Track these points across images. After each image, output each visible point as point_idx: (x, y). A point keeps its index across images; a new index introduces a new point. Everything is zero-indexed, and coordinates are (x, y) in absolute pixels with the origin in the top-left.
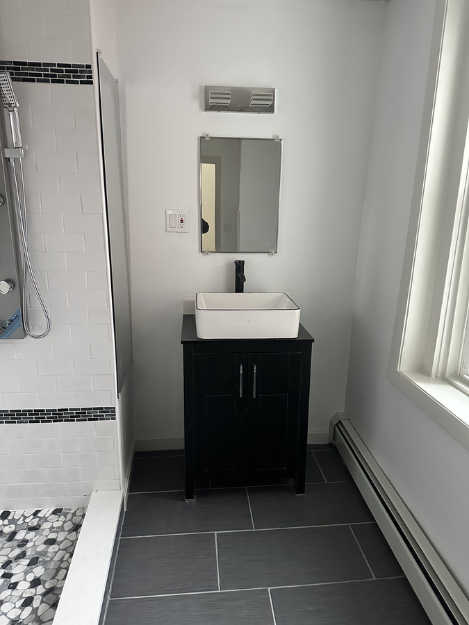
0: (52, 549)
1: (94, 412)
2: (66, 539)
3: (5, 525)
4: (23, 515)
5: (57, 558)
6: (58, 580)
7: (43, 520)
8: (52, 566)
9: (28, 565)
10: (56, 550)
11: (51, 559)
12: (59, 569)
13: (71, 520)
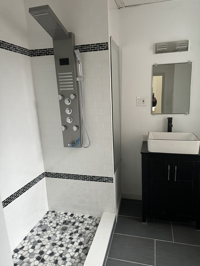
0: (88, 232)
1: (105, 179)
2: (93, 229)
3: (72, 219)
4: (78, 216)
5: (89, 236)
6: (89, 245)
7: (85, 220)
8: (87, 238)
9: (79, 236)
10: (89, 232)
11: (87, 236)
12: (89, 240)
13: (95, 222)
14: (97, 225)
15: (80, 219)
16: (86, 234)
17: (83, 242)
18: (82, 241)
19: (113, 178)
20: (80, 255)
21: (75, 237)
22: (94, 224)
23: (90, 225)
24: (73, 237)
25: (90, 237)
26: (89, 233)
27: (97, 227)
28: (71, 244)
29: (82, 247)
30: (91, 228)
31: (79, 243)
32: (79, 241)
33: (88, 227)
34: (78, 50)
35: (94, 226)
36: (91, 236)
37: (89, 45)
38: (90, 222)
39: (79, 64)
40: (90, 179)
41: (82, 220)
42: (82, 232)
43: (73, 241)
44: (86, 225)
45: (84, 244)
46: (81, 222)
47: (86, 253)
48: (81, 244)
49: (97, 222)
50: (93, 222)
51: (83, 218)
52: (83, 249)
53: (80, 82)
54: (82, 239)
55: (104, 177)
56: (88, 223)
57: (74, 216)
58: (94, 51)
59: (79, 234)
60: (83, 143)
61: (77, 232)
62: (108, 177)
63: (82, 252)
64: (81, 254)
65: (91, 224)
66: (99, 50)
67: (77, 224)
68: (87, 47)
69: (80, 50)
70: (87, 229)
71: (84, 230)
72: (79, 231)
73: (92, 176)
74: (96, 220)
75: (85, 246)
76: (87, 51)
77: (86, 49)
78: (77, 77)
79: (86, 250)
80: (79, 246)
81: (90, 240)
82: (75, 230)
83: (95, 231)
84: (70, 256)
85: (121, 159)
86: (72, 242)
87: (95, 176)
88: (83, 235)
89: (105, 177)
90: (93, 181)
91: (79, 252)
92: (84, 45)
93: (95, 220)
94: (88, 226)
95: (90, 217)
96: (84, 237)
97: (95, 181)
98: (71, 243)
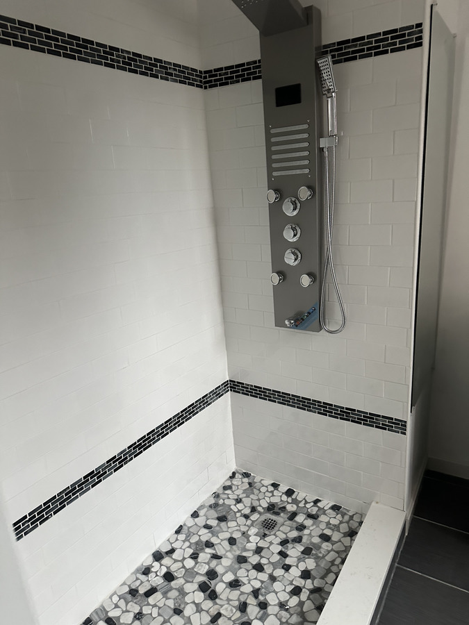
0: (326, 546)
1: (382, 421)
2: (340, 541)
3: (288, 503)
4: (304, 499)
5: (329, 558)
6: (327, 583)
7: (321, 512)
8: (323, 564)
9: (303, 553)
10: (330, 549)
11: (324, 557)
12: (328, 571)
13: (348, 522)
14: (352, 534)
15: (308, 506)
16: (321, 552)
17: (312, 572)
18: (309, 568)
19: (406, 422)
20: (301, 604)
21: (294, 551)
22: (344, 528)
23: (333, 530)
24: (288, 553)
25: (332, 563)
26: (329, 552)
27: (352, 540)
28: (283, 571)
29: (309, 584)
30: (336, 536)
31: (303, 572)
32: (302, 566)
33: (328, 532)
34: (330, 57)
35: (346, 535)
36: (334, 560)
37: (363, 38)
38: (334, 522)
39: (329, 99)
40: (339, 414)
41: (314, 511)
42: (312, 543)
43: (288, 561)
44: (323, 526)
45: (315, 578)
46: (310, 516)
47: (317, 604)
48: (306, 575)
49: (354, 525)
50: (341, 522)
51: (318, 507)
52: (313, 591)
53: (330, 149)
54: (310, 564)
55: (379, 416)
56: (328, 523)
57: (294, 497)
58: (376, 54)
59: (303, 548)
60: (327, 321)
61: (298, 540)
62: (392, 419)
63: (309, 598)
64: (304, 602)
65: (336, 528)
66: (393, 51)
67: (300, 518)
68: (356, 46)
69: (333, 57)
70: (325, 538)
71: (316, 540)
72: (304, 540)
73: (347, 409)
74: (351, 517)
75: (317, 583)
76: (355, 58)
77: (354, 52)
78: (321, 135)
79: (320, 597)
80: (302, 581)
81: (332, 571)
82: (294, 534)
83: (347, 549)
84: (277, 601)
85: (433, 369)
86: (285, 565)
87: (354, 410)
88: (313, 552)
89: (383, 417)
90: (349, 420)
91: (299, 597)
92: (348, 41)
93: (347, 518)
94: (330, 531)
95: (336, 508)
96: (317, 558)
97: (352, 421)
98: (283, 568)
